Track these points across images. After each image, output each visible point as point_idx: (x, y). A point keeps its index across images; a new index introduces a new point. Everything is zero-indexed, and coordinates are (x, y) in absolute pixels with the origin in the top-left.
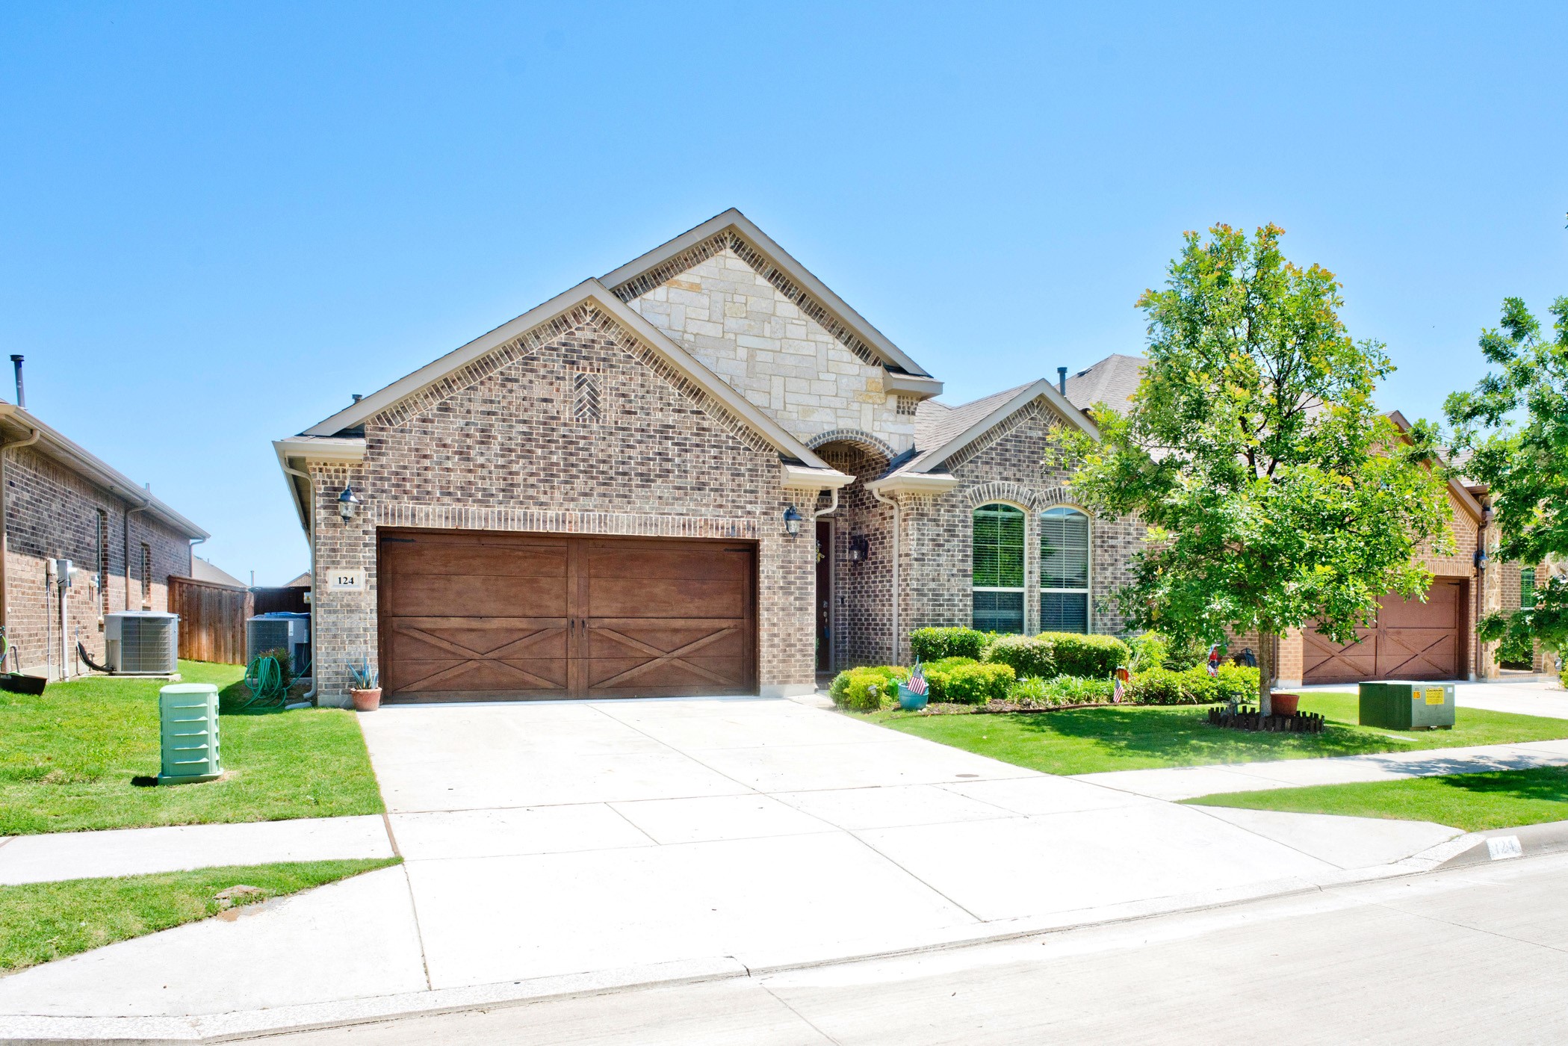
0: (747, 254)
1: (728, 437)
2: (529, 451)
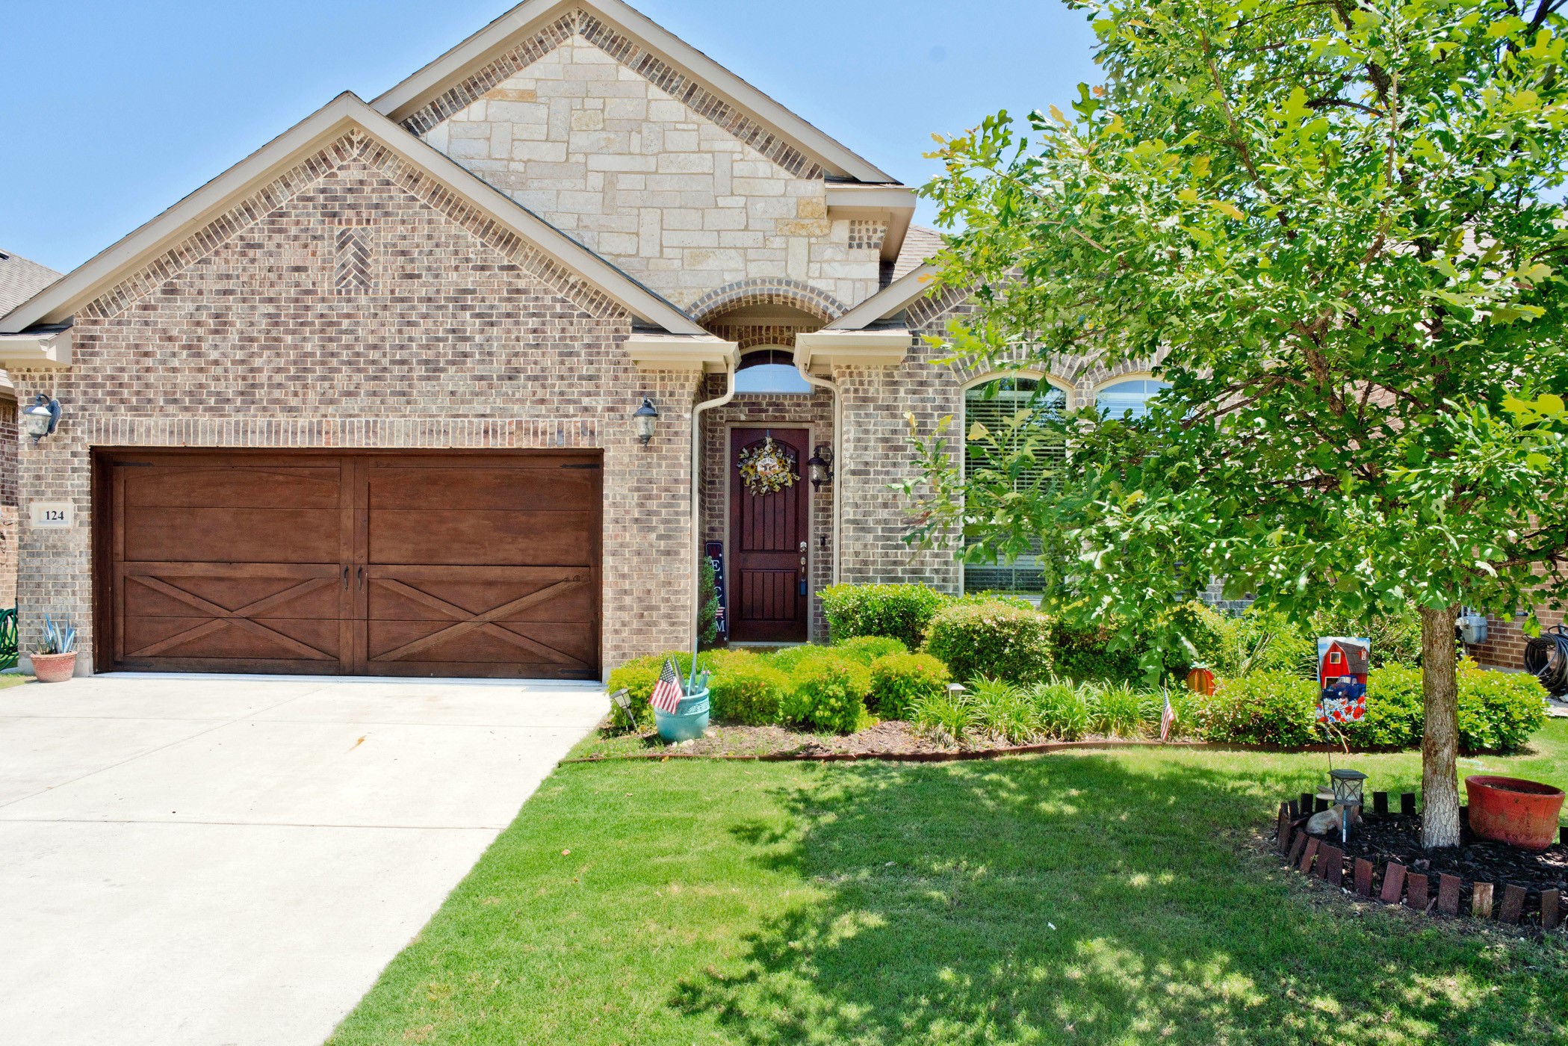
0: (606, 38)
1: (555, 300)
2: (276, 339)
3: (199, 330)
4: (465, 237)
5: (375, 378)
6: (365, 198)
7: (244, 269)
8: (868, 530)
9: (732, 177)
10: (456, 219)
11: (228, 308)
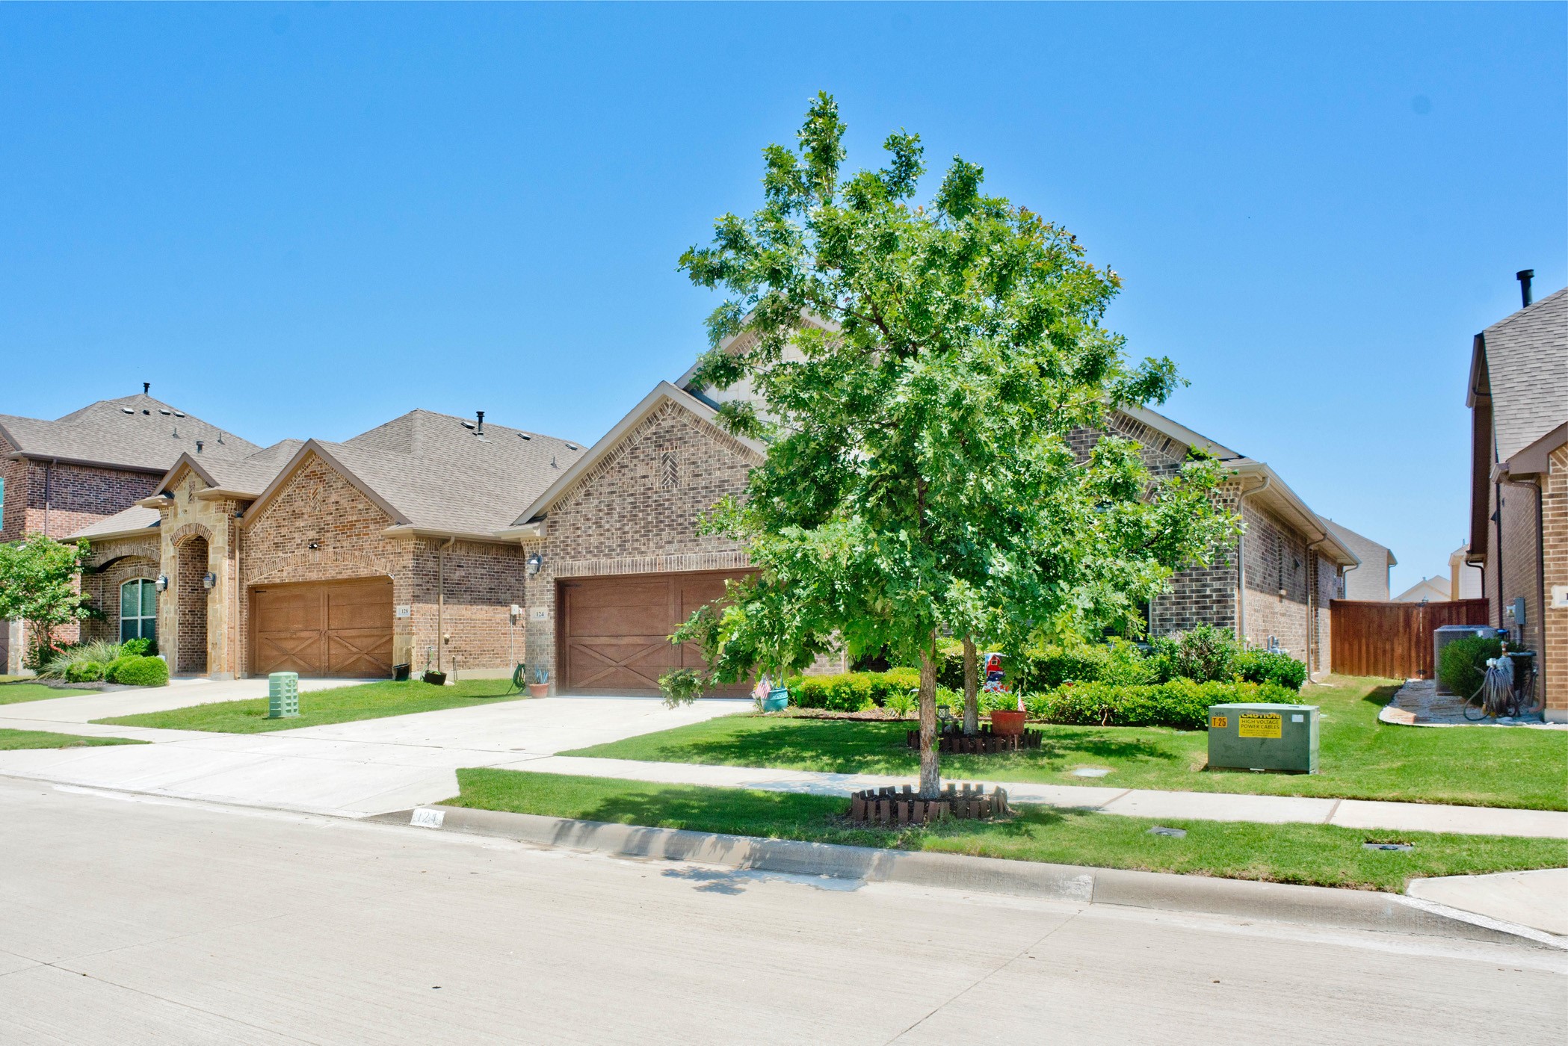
2: (635, 516)
3: (601, 513)
4: (723, 451)
5: (682, 533)
6: (675, 435)
7: (620, 480)
11: (613, 501)
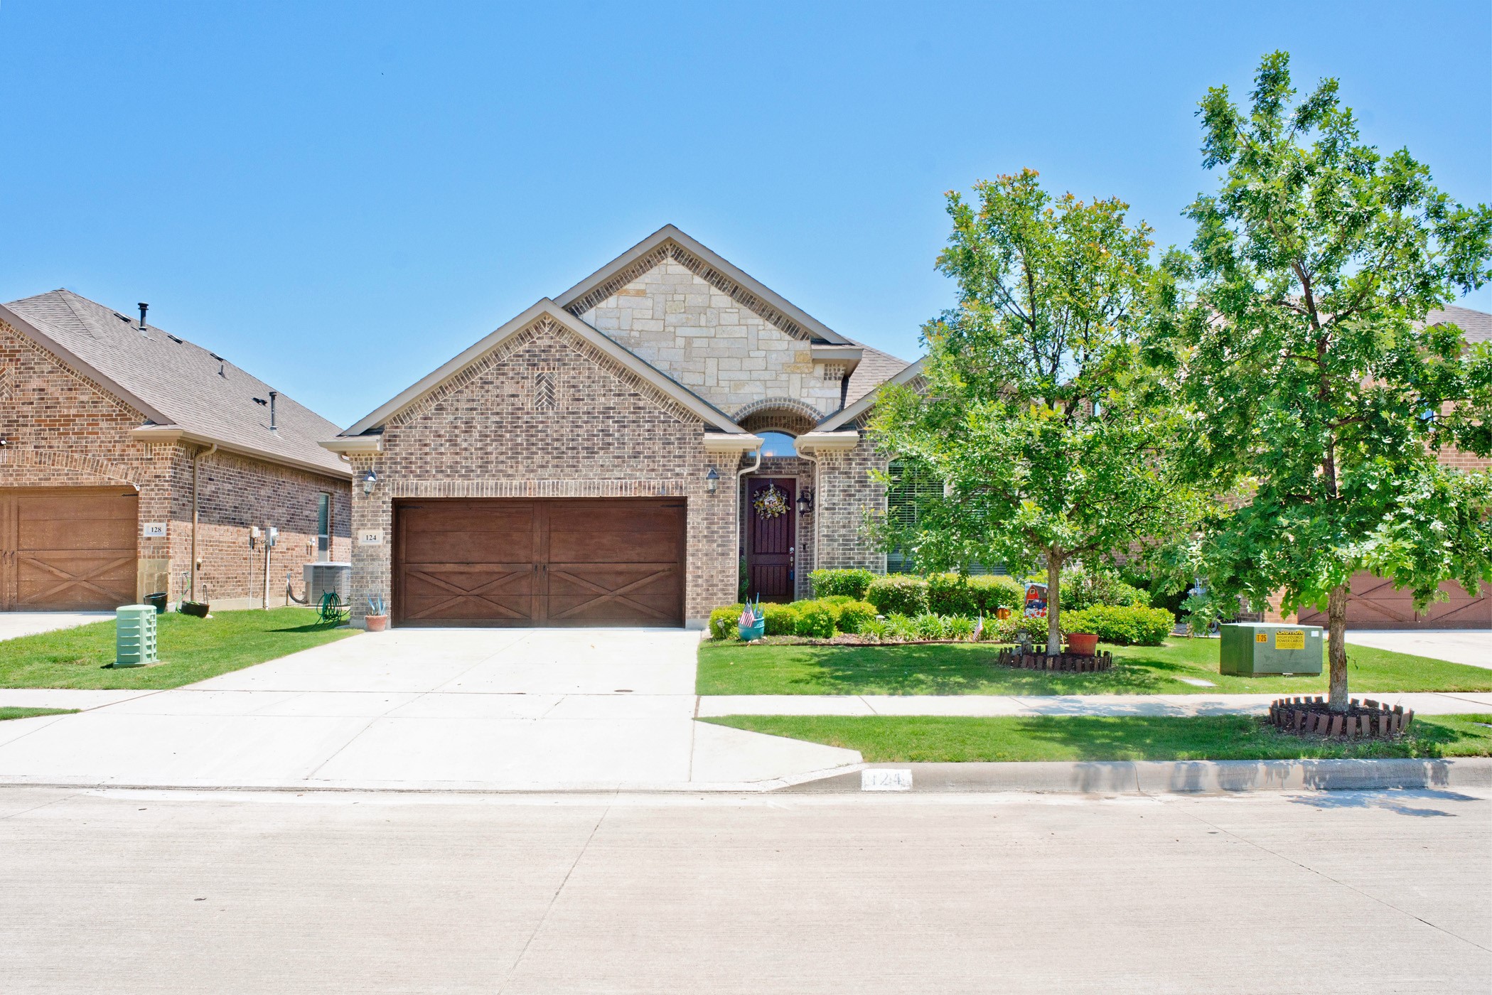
0: (686, 260)
1: (660, 413)
3: (456, 431)
4: (609, 377)
5: (558, 457)
6: (552, 355)
7: (482, 396)
8: (835, 541)
9: (758, 340)
10: (604, 367)
11: (473, 418)
